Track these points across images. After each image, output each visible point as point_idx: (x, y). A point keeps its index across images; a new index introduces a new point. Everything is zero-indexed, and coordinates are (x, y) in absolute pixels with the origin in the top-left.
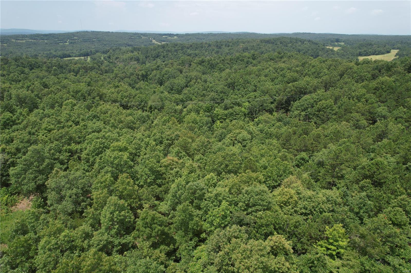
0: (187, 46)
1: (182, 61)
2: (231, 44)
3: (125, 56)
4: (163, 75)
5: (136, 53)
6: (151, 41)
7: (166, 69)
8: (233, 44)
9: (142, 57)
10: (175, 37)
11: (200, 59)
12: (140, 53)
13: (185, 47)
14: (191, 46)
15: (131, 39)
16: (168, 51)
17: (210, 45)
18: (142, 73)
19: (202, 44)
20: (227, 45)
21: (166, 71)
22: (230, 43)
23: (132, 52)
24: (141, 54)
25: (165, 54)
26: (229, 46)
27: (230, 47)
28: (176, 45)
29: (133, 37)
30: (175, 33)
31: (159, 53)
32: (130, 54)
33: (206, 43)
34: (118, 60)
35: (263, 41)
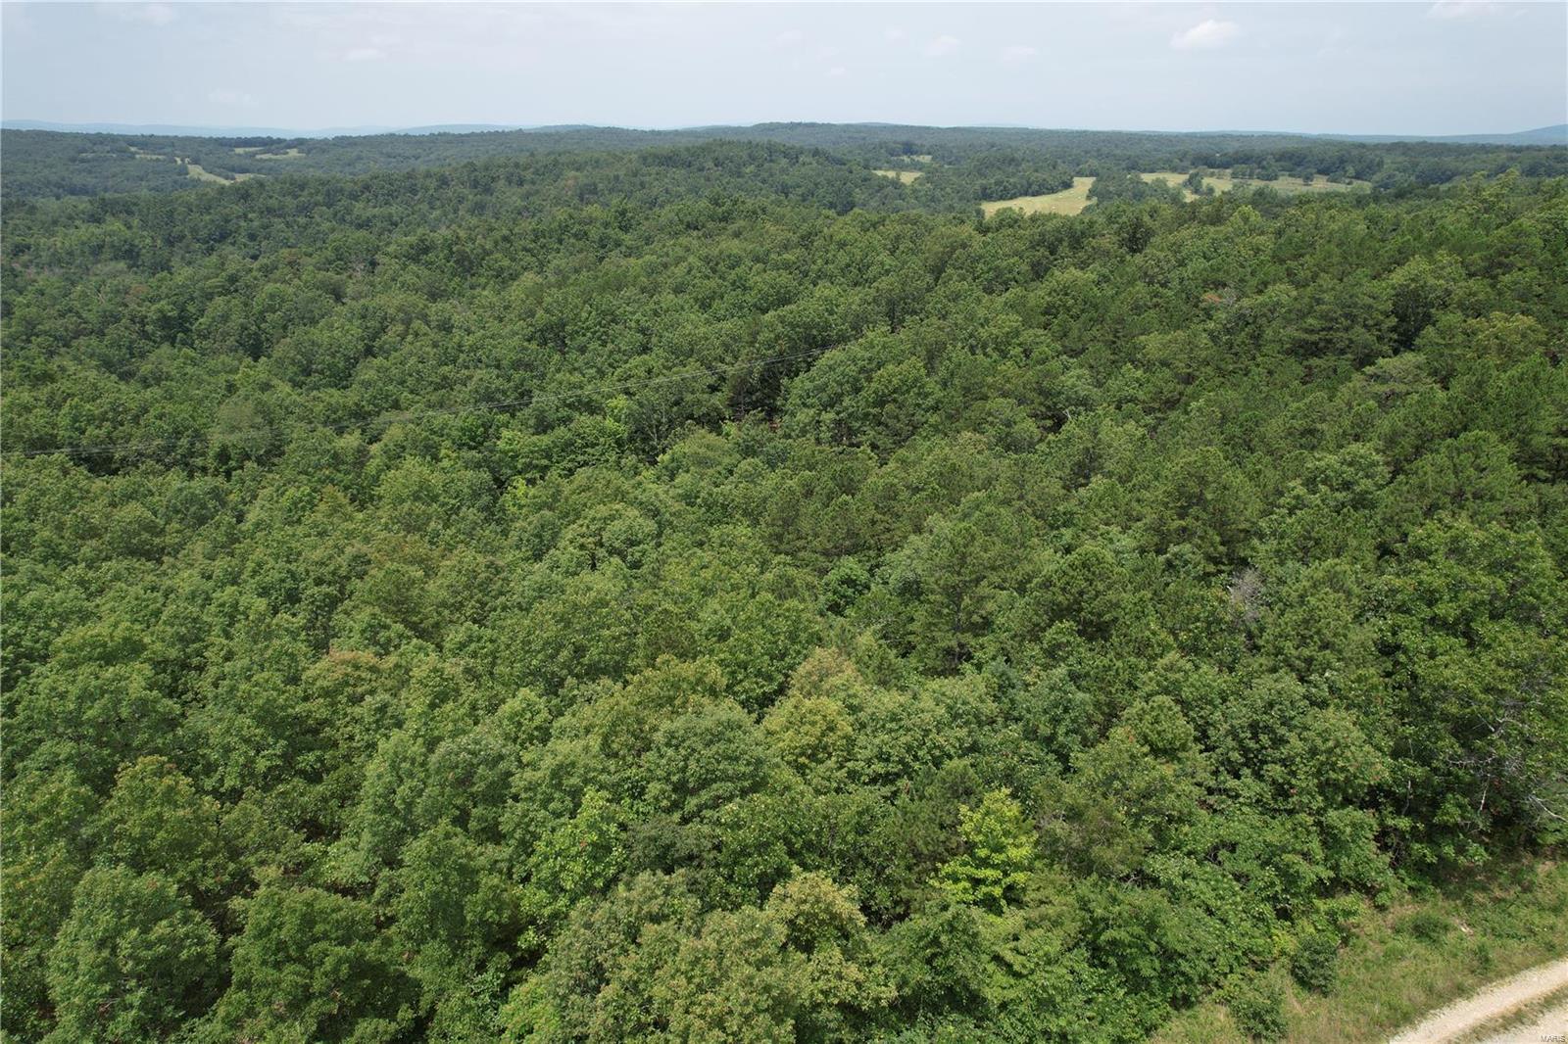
0: (349, 187)
1: (337, 249)
2: (528, 175)
3: (62, 240)
4: (261, 313)
5: (114, 225)
6: (184, 171)
7: (270, 287)
8: (536, 172)
9: (148, 241)
10: (293, 153)
11: (412, 239)
12: (136, 222)
13: (341, 190)
14: (367, 188)
15: (83, 161)
16: (270, 210)
17: (444, 182)
18: (160, 311)
19: (410, 176)
20: (515, 179)
21: (272, 296)
22: (525, 169)
23: (95, 219)
24: (143, 228)
25: (256, 223)
26: (521, 183)
27: (526, 187)
28: (302, 188)
29: (90, 156)
30: (289, 137)
31: (227, 221)
32: (86, 232)
33: (428, 175)
34: (25, 258)
35: (650, 160)
